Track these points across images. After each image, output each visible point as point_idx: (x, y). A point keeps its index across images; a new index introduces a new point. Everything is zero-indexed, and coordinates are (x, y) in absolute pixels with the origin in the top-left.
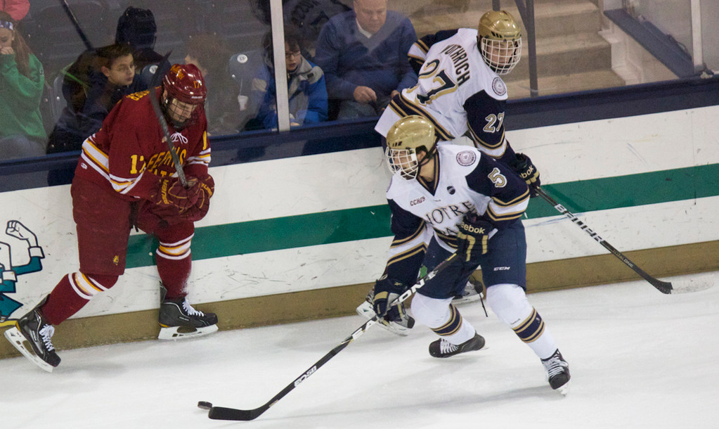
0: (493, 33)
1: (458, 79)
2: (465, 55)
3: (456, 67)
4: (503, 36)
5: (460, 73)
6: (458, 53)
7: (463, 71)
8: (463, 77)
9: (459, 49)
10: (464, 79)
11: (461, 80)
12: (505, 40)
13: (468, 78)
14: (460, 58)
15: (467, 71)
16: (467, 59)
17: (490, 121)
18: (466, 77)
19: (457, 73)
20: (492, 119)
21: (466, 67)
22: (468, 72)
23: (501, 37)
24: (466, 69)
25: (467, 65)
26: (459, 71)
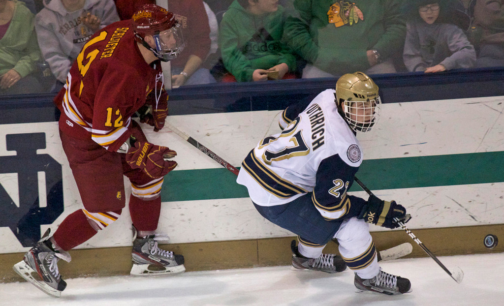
0: (356, 95)
1: (313, 144)
2: (323, 119)
3: (313, 131)
4: (366, 96)
5: (316, 137)
6: (316, 116)
7: (318, 136)
8: (318, 141)
9: (319, 112)
10: (318, 144)
11: (317, 144)
12: (368, 100)
13: (323, 143)
14: (317, 122)
15: (322, 136)
16: (323, 125)
17: (337, 185)
18: (320, 142)
19: (313, 138)
20: (339, 184)
21: (321, 132)
22: (323, 138)
23: (363, 97)
24: (321, 134)
25: (323, 130)
26: (315, 136)
